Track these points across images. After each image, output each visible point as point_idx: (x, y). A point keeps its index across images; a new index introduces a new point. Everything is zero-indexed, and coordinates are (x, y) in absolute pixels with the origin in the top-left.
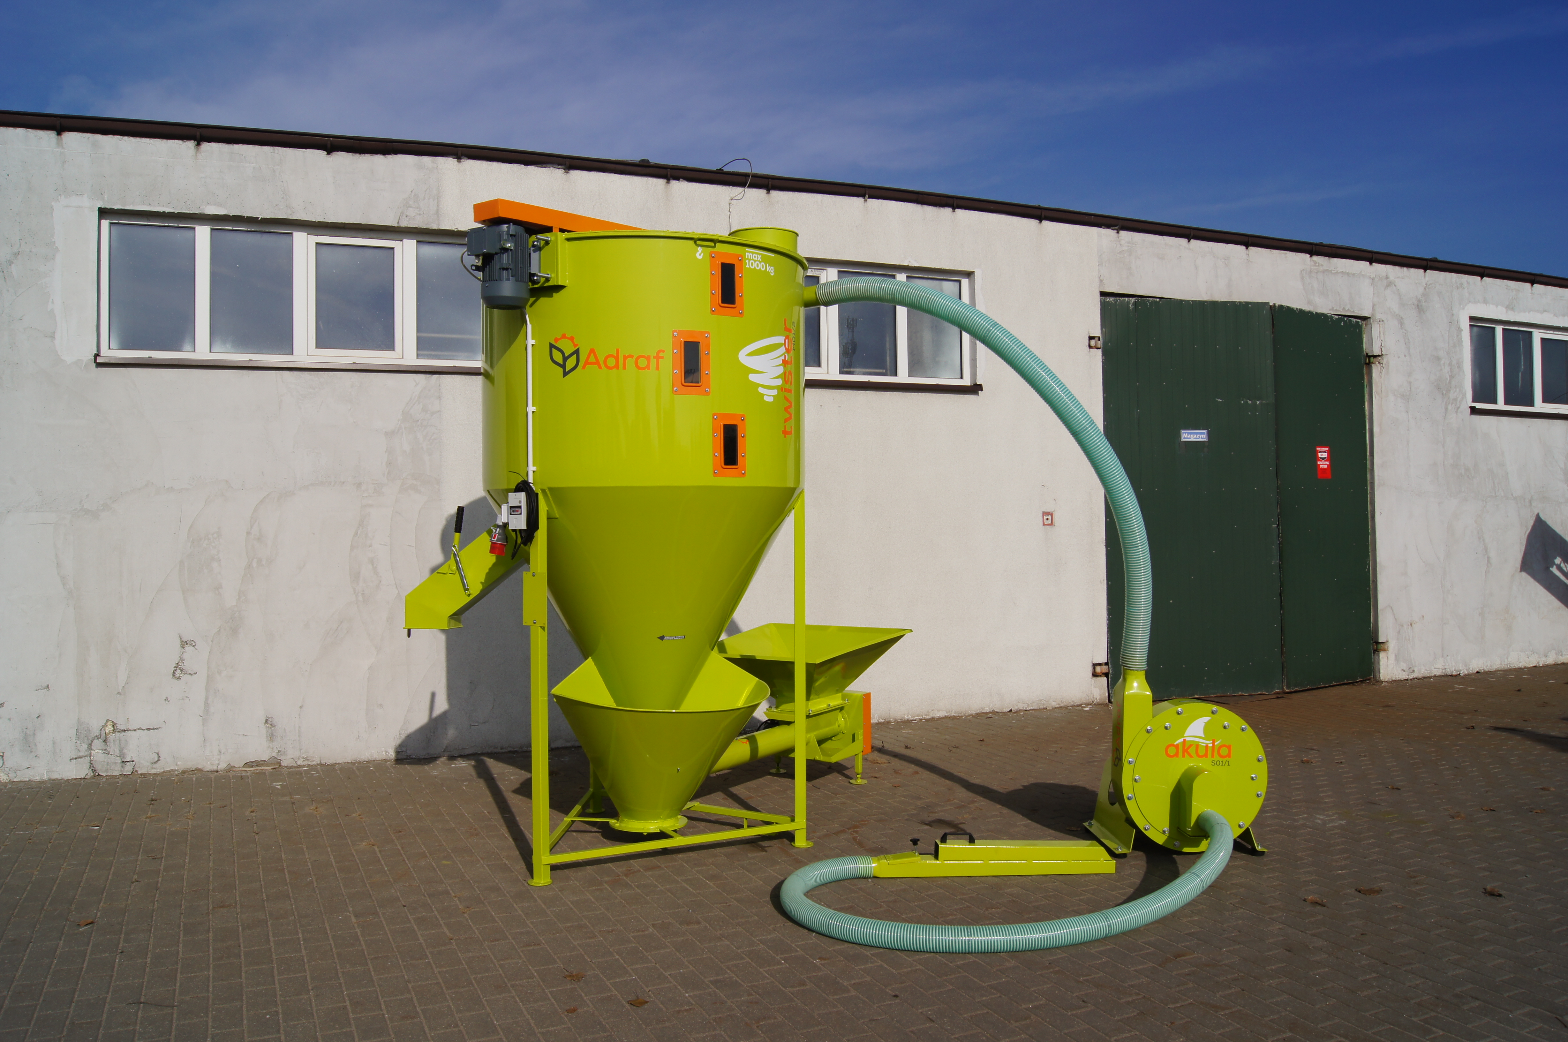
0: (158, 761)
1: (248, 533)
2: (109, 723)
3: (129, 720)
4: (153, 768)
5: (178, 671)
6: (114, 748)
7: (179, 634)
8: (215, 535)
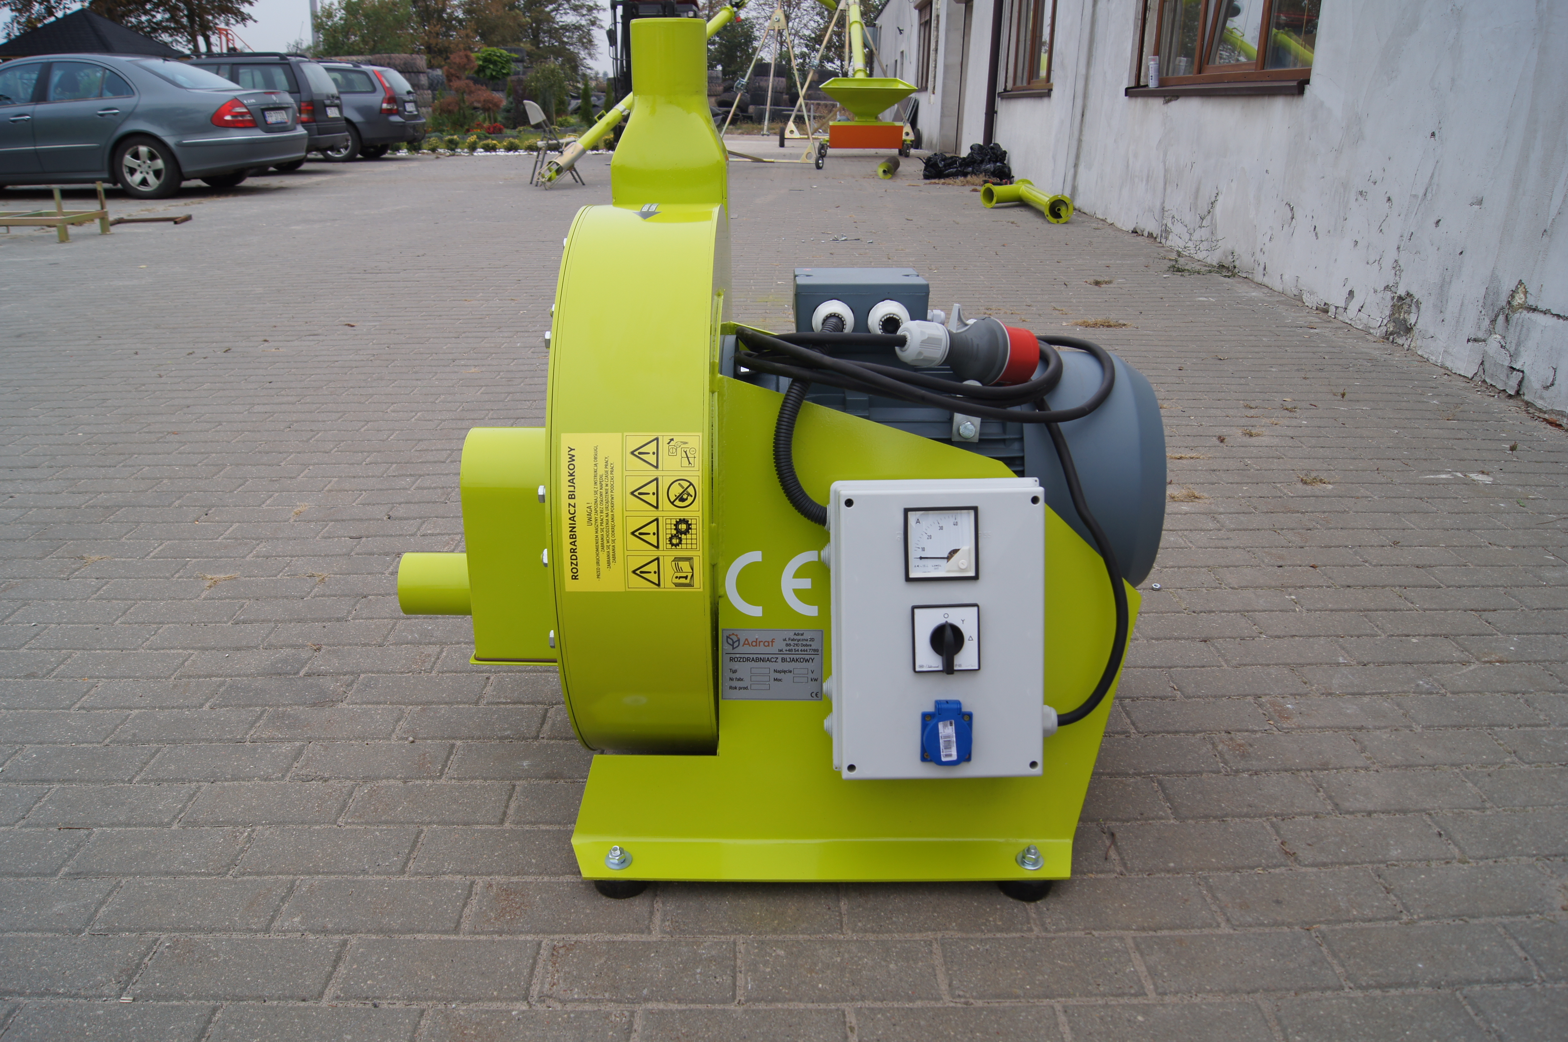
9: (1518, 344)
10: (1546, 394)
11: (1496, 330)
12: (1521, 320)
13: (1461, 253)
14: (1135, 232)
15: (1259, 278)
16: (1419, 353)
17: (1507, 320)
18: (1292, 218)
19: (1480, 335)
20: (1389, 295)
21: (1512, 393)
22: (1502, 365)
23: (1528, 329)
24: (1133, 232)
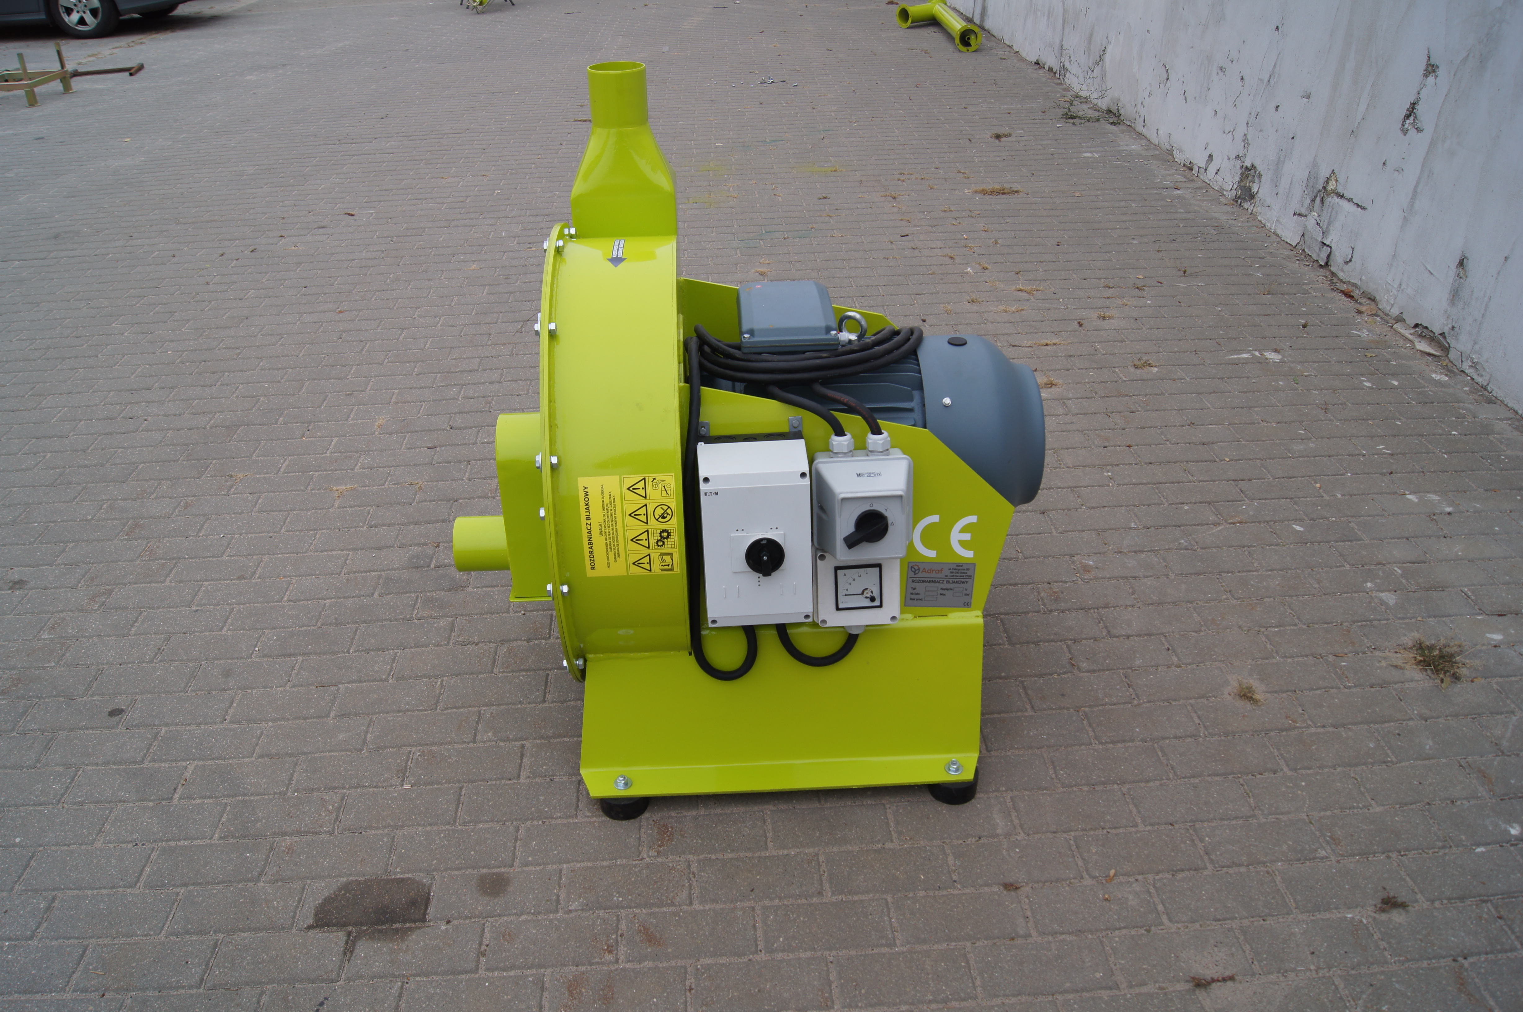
9: (1329, 224)
10: (1346, 268)
11: (1315, 209)
12: (1331, 204)
13: (1293, 138)
14: (1037, 63)
15: (1139, 128)
16: (1259, 218)
17: (1322, 201)
18: (1167, 79)
19: (1303, 211)
20: (1239, 163)
21: (1323, 264)
22: (1317, 240)
23: (1337, 212)
24: (1035, 63)
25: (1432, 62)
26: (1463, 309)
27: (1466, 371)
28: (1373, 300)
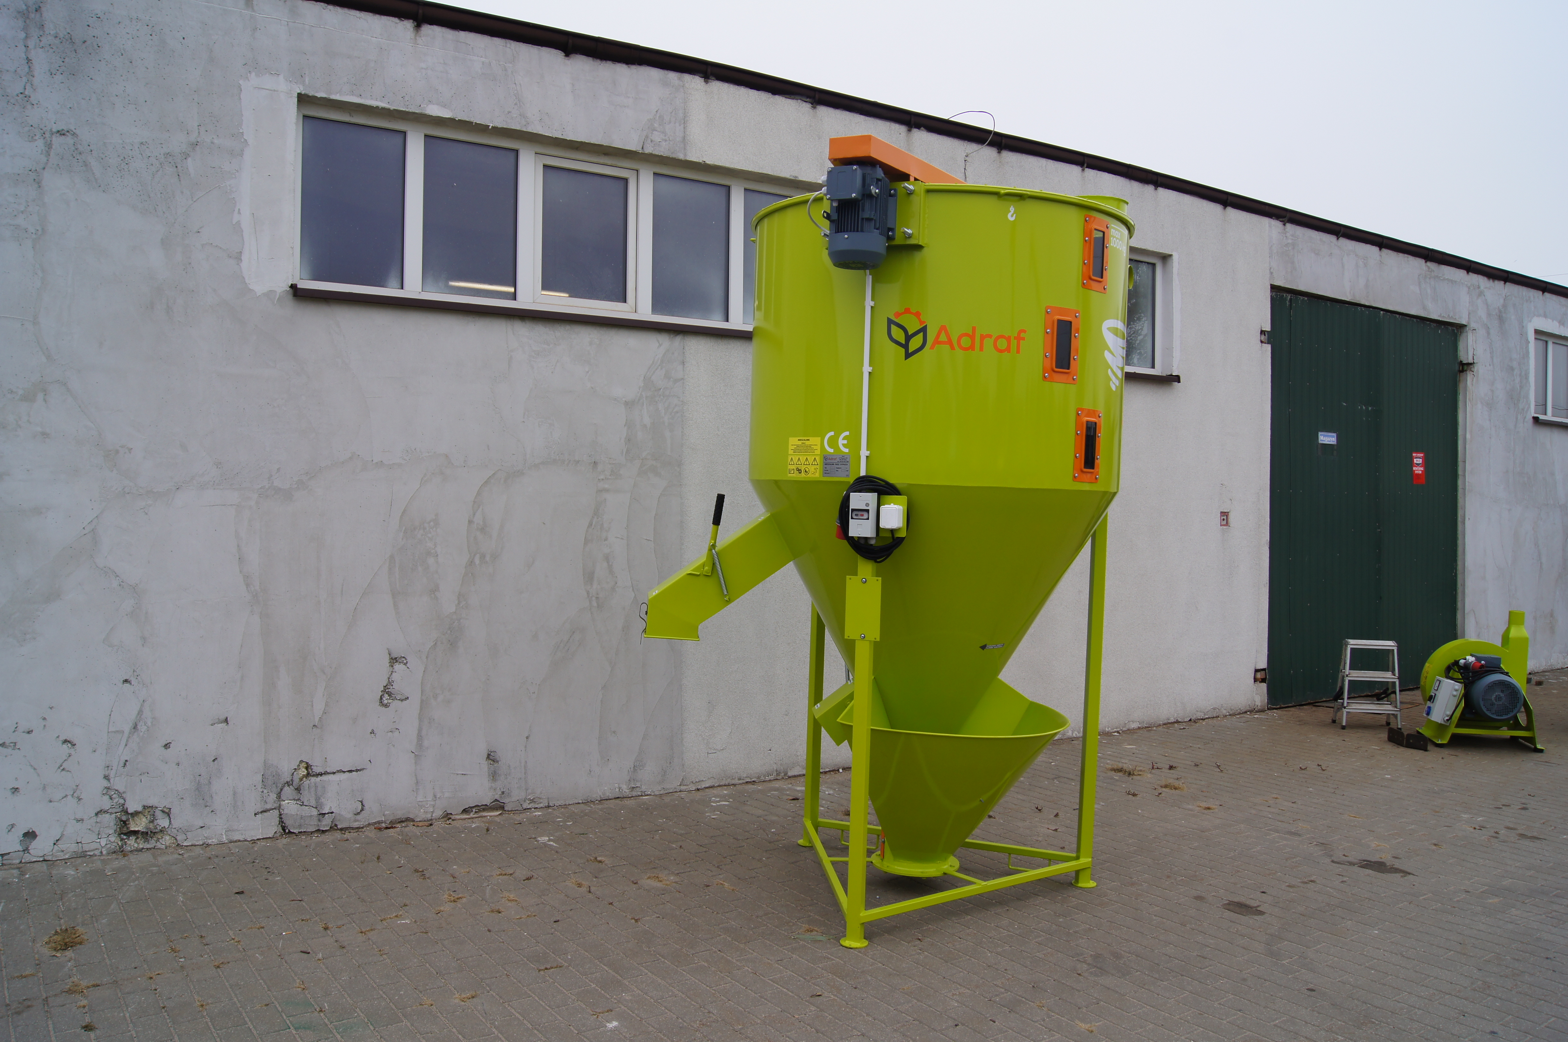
0: (362, 810)
1: (470, 522)
2: (304, 765)
3: (327, 760)
4: (356, 821)
5: (386, 696)
6: (308, 797)
7: (388, 649)
8: (432, 523)
9: (318, 799)
10: (358, 817)
12: (313, 784)
13: (214, 760)
16: (185, 844)
17: (299, 788)
19: (268, 807)
20: (107, 817)
21: (328, 828)
22: (309, 816)
23: (325, 788)
25: (394, 656)
26: (507, 778)
27: (528, 807)
28: (408, 820)
